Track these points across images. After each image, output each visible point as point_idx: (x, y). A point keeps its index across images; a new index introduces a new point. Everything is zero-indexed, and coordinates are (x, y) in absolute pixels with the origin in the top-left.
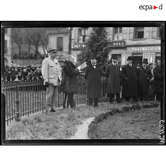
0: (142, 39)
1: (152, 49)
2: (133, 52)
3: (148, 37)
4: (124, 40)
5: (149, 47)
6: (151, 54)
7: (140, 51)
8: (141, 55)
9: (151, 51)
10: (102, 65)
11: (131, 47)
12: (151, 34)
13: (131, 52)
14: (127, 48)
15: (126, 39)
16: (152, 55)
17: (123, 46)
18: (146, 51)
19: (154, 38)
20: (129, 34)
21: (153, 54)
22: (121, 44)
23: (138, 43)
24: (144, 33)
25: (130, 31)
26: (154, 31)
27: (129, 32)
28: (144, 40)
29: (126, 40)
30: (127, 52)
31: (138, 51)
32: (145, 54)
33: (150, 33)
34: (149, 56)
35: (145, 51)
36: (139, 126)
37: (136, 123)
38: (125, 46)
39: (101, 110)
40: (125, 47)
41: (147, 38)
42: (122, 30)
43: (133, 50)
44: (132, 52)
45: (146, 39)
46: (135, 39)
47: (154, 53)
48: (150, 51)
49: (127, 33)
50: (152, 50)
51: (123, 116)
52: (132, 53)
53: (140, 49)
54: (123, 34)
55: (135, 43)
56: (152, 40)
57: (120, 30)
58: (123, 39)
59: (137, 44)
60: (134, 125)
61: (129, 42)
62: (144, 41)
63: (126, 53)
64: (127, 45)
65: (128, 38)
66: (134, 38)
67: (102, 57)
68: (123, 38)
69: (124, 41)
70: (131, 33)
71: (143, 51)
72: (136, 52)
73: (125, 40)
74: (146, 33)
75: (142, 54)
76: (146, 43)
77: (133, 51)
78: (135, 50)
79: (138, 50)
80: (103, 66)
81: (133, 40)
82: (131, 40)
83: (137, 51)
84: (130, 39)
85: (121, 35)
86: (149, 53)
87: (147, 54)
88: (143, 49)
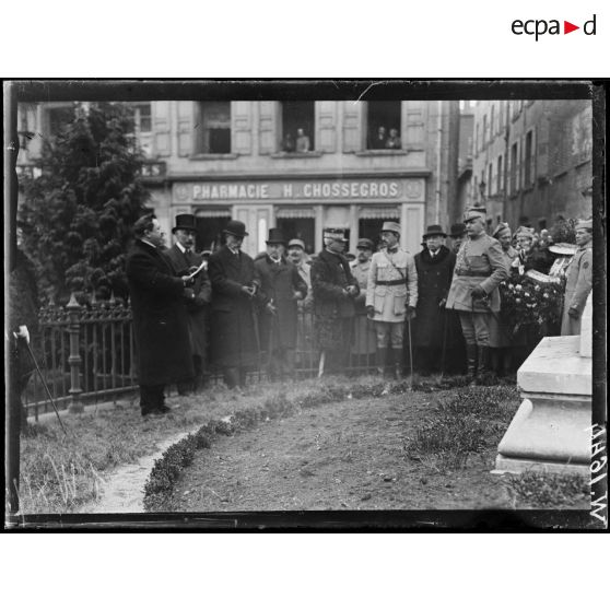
0: (226, 156)
1: (263, 191)
2: (197, 203)
3: (246, 149)
4: (159, 156)
5: (251, 186)
6: (259, 210)
7: (219, 199)
8: (226, 214)
9: (260, 198)
10: (118, 254)
11: (189, 185)
12: (256, 138)
13: (190, 201)
14: (175, 186)
15: (167, 153)
16: (263, 214)
17: (160, 179)
18: (242, 198)
19: (267, 154)
20: (179, 135)
21: (267, 210)
22: (150, 170)
23: (213, 171)
24: (233, 133)
25: (182, 126)
26: (266, 131)
27: (178, 128)
28: (231, 159)
29: (169, 156)
30: (175, 201)
31: (215, 199)
32: (239, 211)
33: (251, 135)
34: (253, 217)
35: (238, 199)
36: (338, 481)
37: (321, 472)
38: (165, 181)
39: (145, 431)
40: (166, 183)
41: (242, 152)
42: (149, 120)
43: (195, 196)
44: (194, 203)
45: (239, 155)
46: (201, 156)
47: (271, 208)
48: (254, 198)
49: (169, 132)
50: (264, 196)
51: (248, 447)
52: (193, 206)
53: (222, 192)
54: (157, 134)
55: (201, 168)
56: (262, 159)
57: (143, 121)
58: (156, 153)
59: (208, 172)
60: (315, 479)
61: (177, 167)
62: (234, 163)
63: (172, 205)
64: (174, 175)
65: (175, 151)
66: (199, 153)
67: (121, 220)
68: (155, 148)
69: (161, 160)
70: (184, 132)
71: (233, 199)
72: (205, 202)
73: (164, 157)
74: (239, 134)
75: (227, 208)
76: (241, 171)
77: (196, 200)
78: (204, 196)
79: (215, 194)
80: (122, 256)
81: (194, 159)
82: (186, 156)
83: (210, 199)
84: (184, 154)
85: (147, 137)
86: (254, 208)
87: (247, 210)
88: (233, 191)
